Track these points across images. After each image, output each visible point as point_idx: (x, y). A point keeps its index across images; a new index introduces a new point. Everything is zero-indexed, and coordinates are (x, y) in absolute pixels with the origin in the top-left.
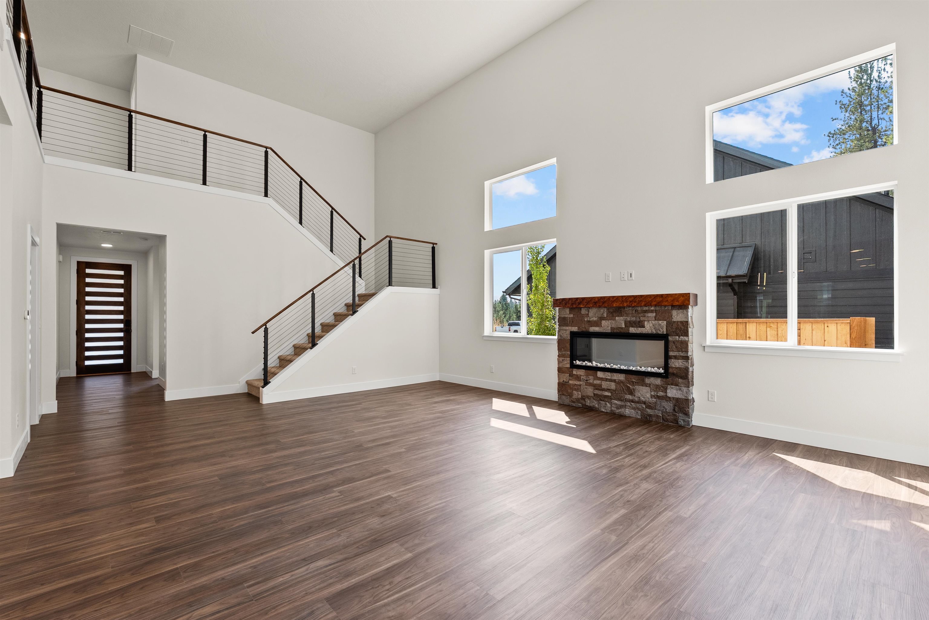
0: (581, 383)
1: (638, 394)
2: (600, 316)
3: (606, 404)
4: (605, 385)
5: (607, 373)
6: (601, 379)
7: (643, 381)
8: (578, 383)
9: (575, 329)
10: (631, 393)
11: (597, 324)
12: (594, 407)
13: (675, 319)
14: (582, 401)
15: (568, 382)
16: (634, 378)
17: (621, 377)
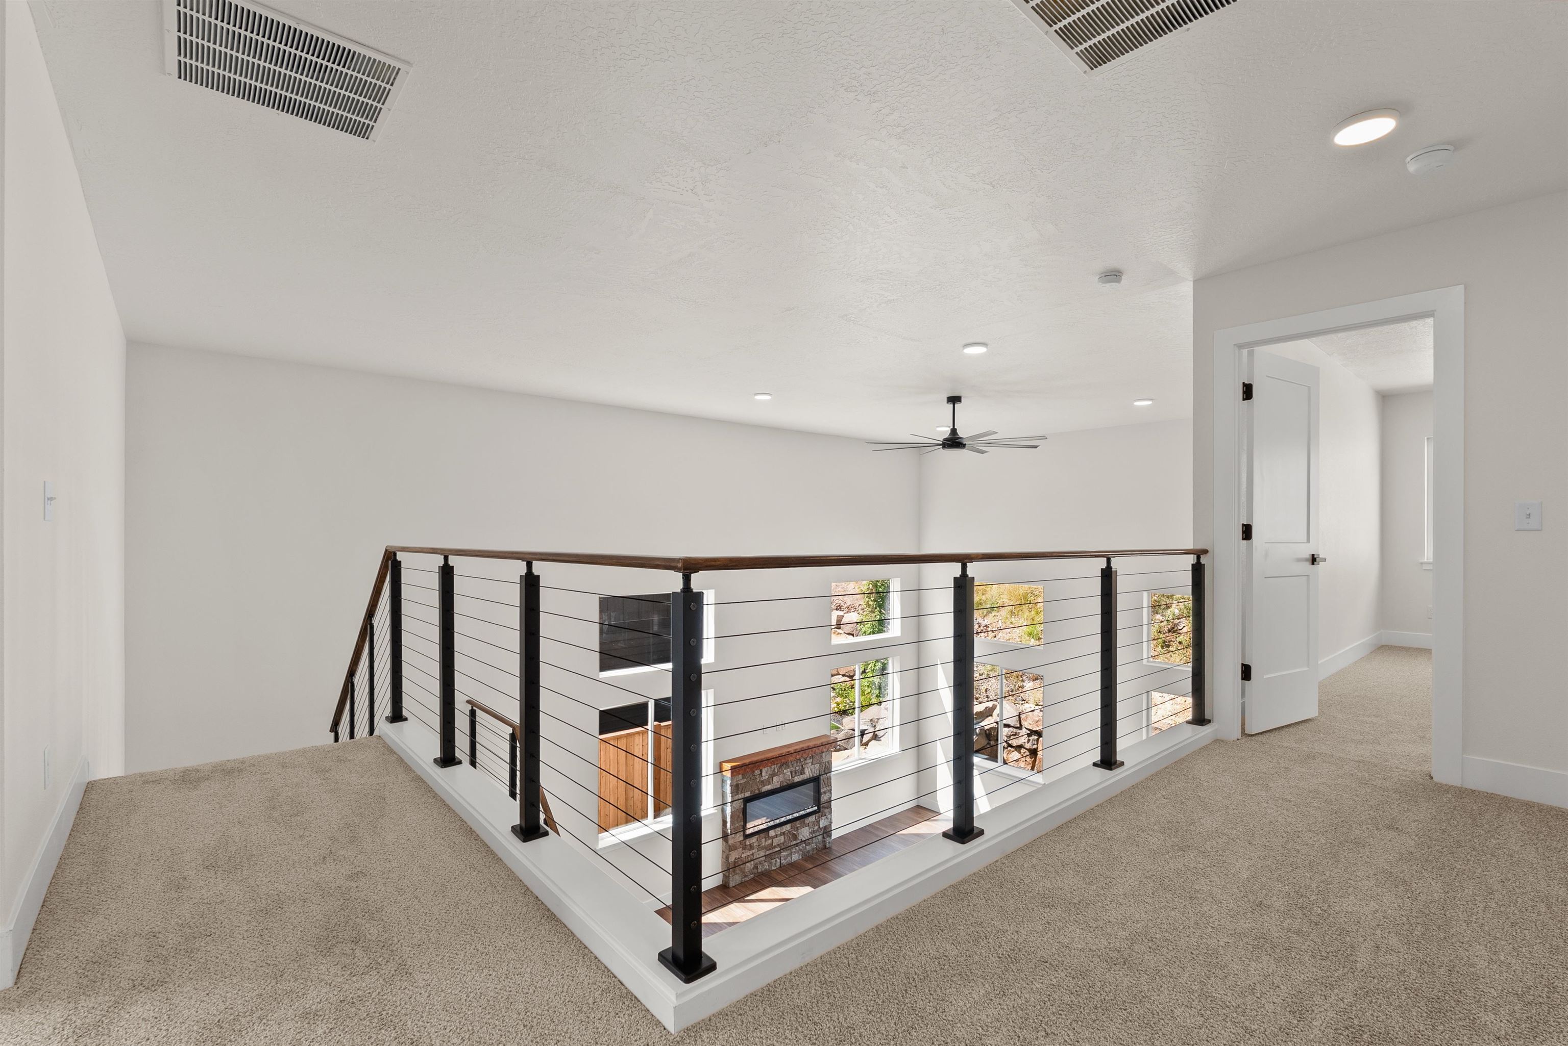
0: (754, 851)
1: (800, 837)
2: (771, 773)
3: (776, 861)
4: (776, 841)
5: (777, 829)
6: (773, 838)
7: (804, 822)
8: (751, 852)
9: (748, 794)
10: (795, 837)
11: (769, 781)
12: (766, 870)
13: (824, 761)
14: (755, 871)
15: (741, 857)
16: (798, 823)
17: (788, 827)
